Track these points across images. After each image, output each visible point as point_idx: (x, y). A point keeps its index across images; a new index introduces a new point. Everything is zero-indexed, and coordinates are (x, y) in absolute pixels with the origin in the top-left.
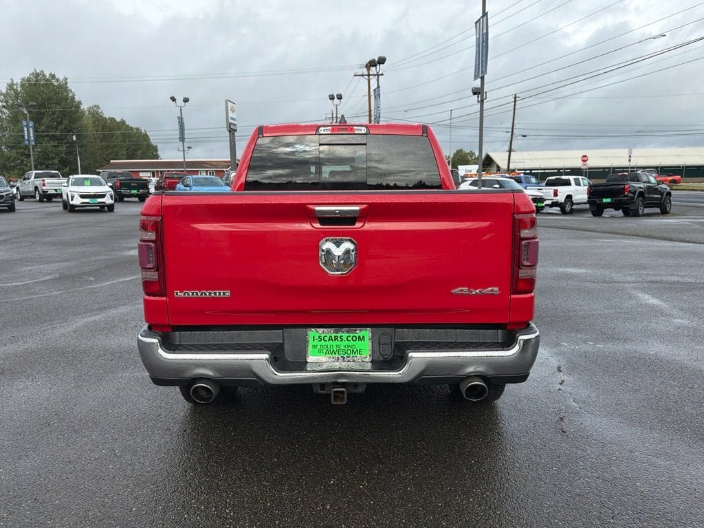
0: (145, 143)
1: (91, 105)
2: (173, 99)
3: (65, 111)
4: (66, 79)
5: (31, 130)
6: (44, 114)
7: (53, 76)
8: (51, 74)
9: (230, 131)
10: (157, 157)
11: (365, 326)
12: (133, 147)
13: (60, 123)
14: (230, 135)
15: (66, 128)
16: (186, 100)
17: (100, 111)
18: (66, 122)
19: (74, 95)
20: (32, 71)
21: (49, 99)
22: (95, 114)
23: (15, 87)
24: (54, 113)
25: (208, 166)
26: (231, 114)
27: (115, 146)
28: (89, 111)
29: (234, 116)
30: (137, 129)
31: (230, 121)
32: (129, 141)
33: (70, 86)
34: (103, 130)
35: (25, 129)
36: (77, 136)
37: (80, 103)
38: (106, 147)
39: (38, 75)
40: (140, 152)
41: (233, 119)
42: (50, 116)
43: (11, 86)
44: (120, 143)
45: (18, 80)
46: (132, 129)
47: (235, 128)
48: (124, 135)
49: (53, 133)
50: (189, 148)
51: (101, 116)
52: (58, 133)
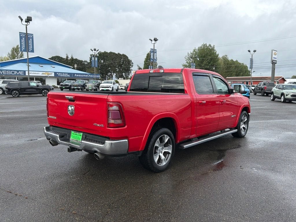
0: (244, 70)
1: (224, 55)
2: (249, 51)
3: (212, 58)
4: (214, 46)
5: (194, 66)
6: (204, 60)
7: (210, 45)
8: (209, 45)
9: (272, 64)
10: (250, 75)
11: (81, 132)
12: (239, 71)
13: (209, 63)
14: (272, 65)
15: (211, 65)
16: (255, 51)
17: (227, 57)
18: (212, 63)
19: (216, 52)
20: (203, 44)
21: (207, 54)
22: (225, 59)
23: (196, 51)
24: (208, 60)
25: (268, 79)
26: (274, 56)
27: (232, 71)
28: (223, 58)
29: (276, 57)
30: (243, 64)
31: (273, 59)
32: (237, 69)
33: (215, 48)
34: (227, 65)
35: (192, 66)
36: (215, 68)
37: (218, 55)
38: (228, 72)
39: (204, 45)
40: (242, 73)
41: (275, 58)
42: (206, 61)
43: (194, 50)
44: (233, 70)
45: (197, 48)
46: (240, 64)
47: (276, 62)
48: (236, 67)
49: (207, 67)
50: (254, 71)
51: (227, 59)
52: (208, 67)
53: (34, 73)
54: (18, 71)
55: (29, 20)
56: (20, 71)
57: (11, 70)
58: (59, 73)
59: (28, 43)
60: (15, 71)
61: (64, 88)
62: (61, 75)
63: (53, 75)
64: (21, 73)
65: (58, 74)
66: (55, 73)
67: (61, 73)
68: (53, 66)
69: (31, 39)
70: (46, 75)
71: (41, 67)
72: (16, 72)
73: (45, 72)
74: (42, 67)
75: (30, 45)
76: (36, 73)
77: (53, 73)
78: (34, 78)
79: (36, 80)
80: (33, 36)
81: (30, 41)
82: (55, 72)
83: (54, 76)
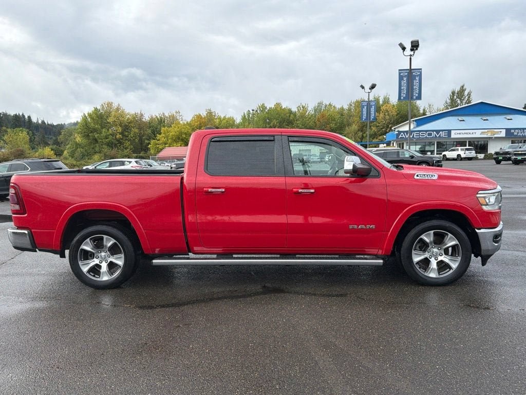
53: (467, 133)
54: (438, 132)
55: (415, 46)
56: (442, 131)
57: (426, 131)
58: (517, 131)
59: (413, 86)
60: (433, 131)
61: (501, 158)
62: (520, 134)
63: (503, 134)
64: (442, 134)
65: (513, 131)
66: (508, 131)
67: (520, 129)
68: (509, 117)
69: (417, 78)
70: (489, 135)
71: (484, 120)
72: (435, 132)
73: (486, 131)
74: (487, 120)
75: (415, 87)
76: (470, 133)
77: (504, 131)
78: (466, 141)
79: (469, 146)
80: (421, 73)
81: (416, 82)
82: (506, 129)
83: (504, 136)
